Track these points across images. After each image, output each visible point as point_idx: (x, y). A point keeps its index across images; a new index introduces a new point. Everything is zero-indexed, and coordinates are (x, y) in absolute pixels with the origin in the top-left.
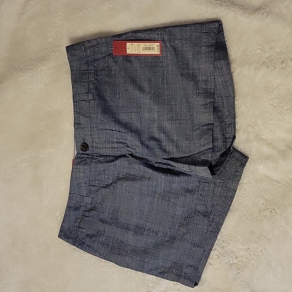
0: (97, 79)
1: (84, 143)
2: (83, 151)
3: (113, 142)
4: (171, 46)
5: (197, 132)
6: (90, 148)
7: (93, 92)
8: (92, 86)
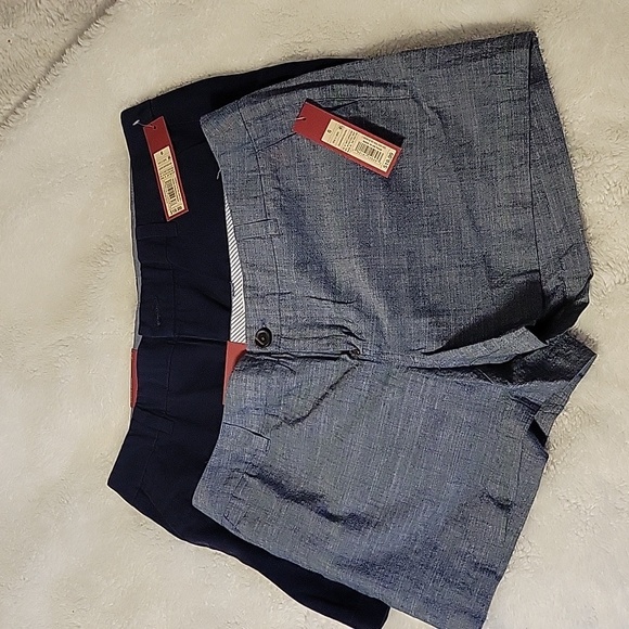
0: (279, 189)
1: (263, 329)
2: (262, 347)
3: (321, 326)
4: (432, 108)
5: (501, 290)
6: (274, 339)
7: (276, 220)
8: (271, 206)
